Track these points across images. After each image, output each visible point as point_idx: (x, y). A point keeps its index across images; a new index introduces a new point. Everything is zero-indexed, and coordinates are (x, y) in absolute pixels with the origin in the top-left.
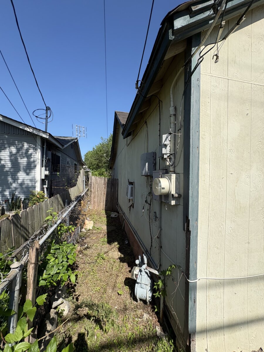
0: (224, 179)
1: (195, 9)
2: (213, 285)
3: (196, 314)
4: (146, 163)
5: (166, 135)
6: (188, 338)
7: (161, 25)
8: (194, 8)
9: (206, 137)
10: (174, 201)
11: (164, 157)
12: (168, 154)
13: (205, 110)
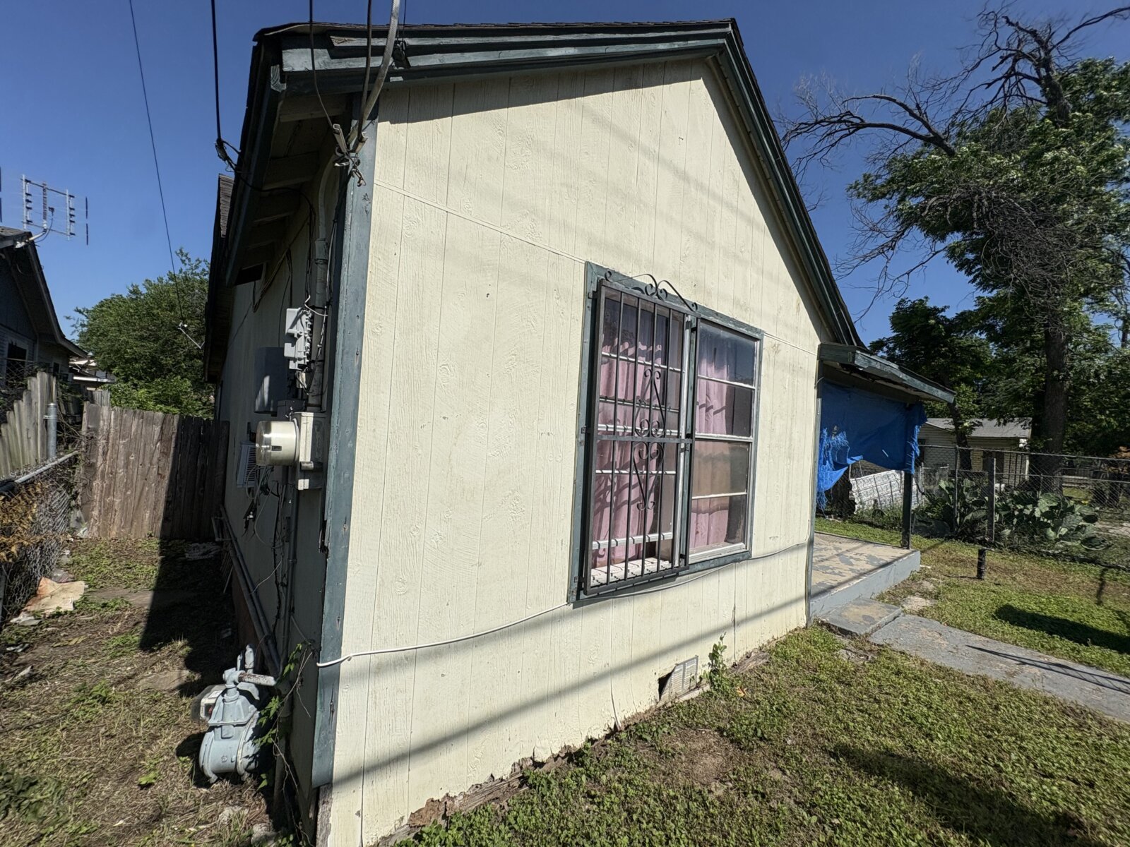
0: (425, 429)
1: (341, 45)
2: (387, 665)
3: (334, 738)
4: (265, 376)
5: (297, 310)
6: (314, 802)
7: (254, 40)
8: (337, 41)
9: (384, 331)
10: (307, 481)
11: (290, 368)
12: (300, 359)
13: (385, 271)
